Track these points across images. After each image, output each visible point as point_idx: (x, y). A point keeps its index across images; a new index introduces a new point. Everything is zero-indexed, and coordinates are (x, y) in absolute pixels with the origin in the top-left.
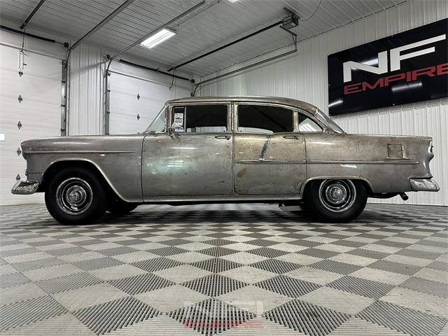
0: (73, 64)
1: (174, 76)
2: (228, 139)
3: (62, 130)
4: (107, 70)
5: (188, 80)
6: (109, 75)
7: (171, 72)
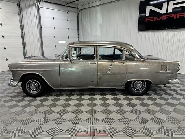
0: (22, 5)
1: (69, 7)
2: (95, 64)
3: (22, 37)
4: (39, 7)
5: (75, 8)
6: (40, 9)
7: (68, 5)
